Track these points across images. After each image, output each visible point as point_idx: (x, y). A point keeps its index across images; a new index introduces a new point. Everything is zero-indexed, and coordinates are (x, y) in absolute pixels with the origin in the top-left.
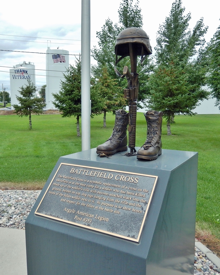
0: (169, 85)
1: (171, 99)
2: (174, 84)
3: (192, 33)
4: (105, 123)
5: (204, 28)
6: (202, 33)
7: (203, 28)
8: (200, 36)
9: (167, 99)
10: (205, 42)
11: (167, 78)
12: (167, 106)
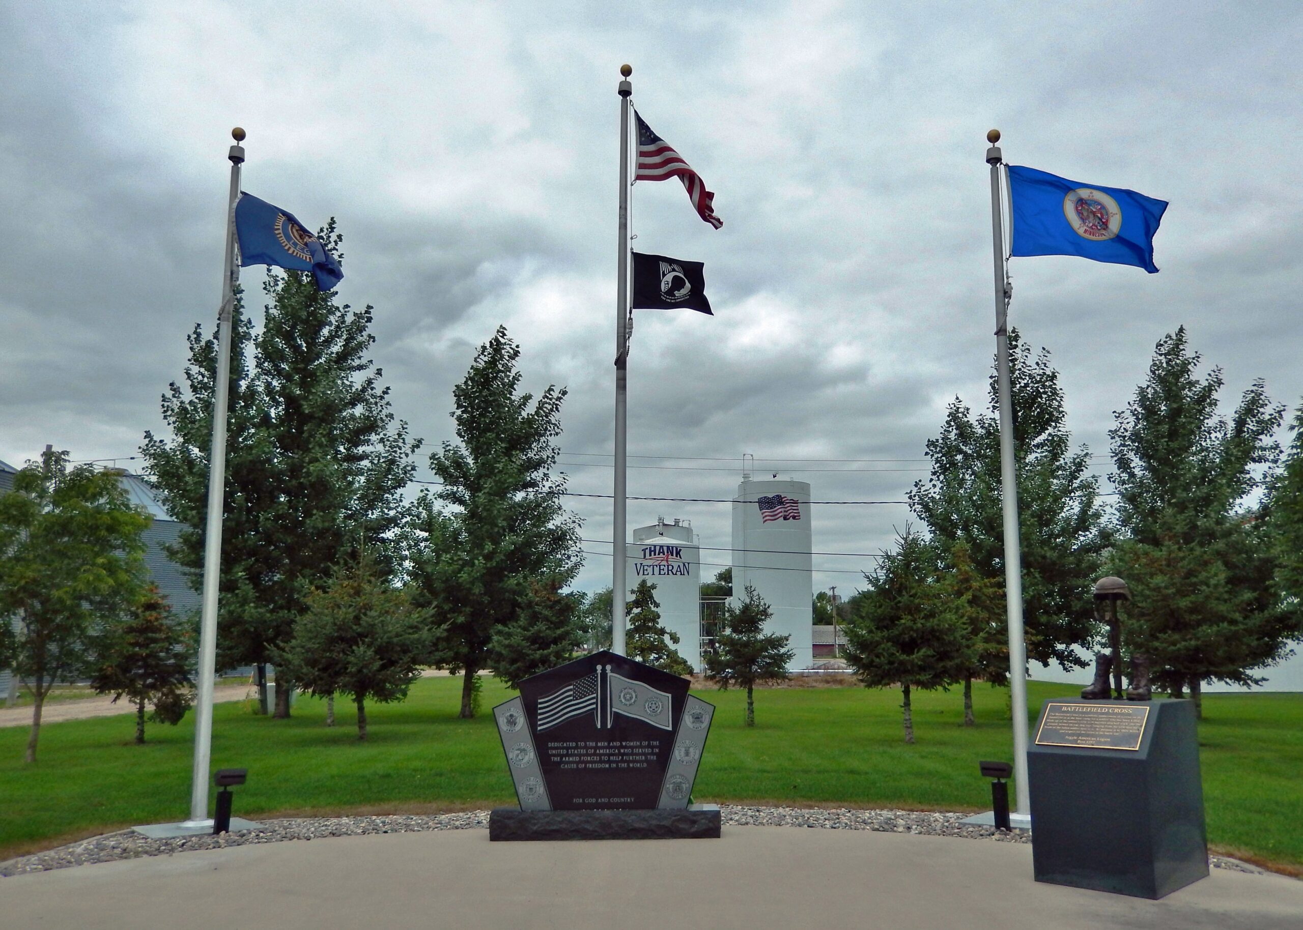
0: (1165, 598)
1: (1176, 637)
2: (1182, 593)
3: (1231, 425)
4: (969, 711)
5: (1272, 412)
6: (1266, 427)
7: (1267, 412)
8: (1262, 433)
9: (1165, 639)
10: (1281, 452)
11: (1159, 580)
12: (1169, 659)
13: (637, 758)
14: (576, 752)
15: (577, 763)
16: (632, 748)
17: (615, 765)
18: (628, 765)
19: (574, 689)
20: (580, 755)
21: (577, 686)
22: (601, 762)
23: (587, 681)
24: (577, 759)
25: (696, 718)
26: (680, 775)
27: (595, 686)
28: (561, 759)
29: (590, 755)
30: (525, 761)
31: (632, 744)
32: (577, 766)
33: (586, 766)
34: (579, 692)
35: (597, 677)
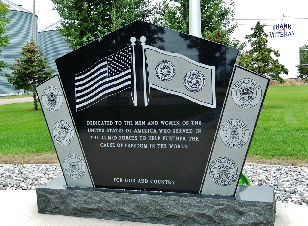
13: (177, 138)
14: (114, 131)
15: (116, 142)
16: (172, 127)
17: (153, 146)
18: (168, 146)
19: (109, 65)
20: (118, 134)
21: (111, 62)
22: (139, 141)
23: (121, 55)
24: (116, 138)
25: (246, 94)
26: (226, 158)
27: (130, 60)
28: (100, 137)
29: (128, 135)
30: (66, 138)
31: (171, 123)
32: (116, 145)
33: (124, 145)
34: (113, 68)
35: (131, 51)
